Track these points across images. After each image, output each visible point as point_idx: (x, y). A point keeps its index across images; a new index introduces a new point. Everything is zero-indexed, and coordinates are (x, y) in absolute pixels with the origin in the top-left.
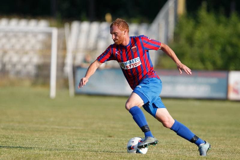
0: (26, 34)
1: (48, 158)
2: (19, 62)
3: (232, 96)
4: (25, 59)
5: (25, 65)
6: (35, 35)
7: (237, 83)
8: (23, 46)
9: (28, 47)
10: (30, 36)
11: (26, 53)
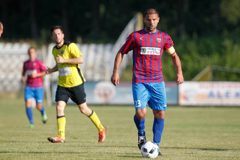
0: (11, 55)
1: (19, 158)
2: (6, 78)
3: (182, 102)
4: (11, 76)
5: (11, 82)
6: (19, 55)
7: (186, 92)
8: (9, 66)
9: (13, 66)
10: (14, 57)
11: (12, 71)
